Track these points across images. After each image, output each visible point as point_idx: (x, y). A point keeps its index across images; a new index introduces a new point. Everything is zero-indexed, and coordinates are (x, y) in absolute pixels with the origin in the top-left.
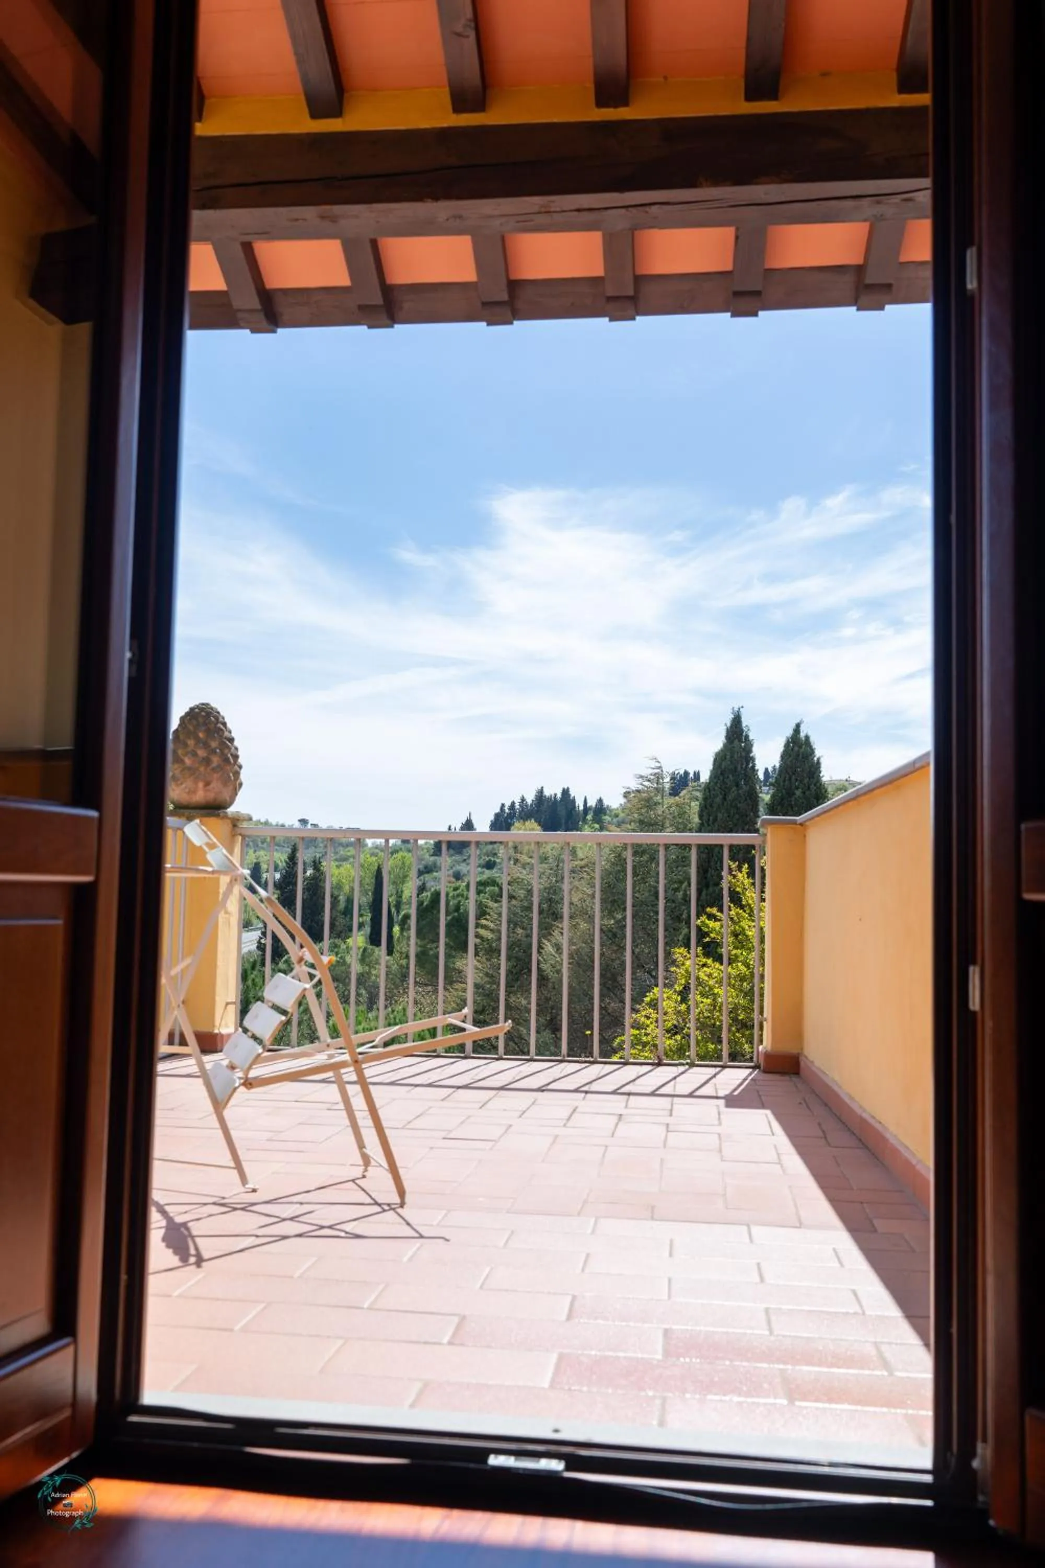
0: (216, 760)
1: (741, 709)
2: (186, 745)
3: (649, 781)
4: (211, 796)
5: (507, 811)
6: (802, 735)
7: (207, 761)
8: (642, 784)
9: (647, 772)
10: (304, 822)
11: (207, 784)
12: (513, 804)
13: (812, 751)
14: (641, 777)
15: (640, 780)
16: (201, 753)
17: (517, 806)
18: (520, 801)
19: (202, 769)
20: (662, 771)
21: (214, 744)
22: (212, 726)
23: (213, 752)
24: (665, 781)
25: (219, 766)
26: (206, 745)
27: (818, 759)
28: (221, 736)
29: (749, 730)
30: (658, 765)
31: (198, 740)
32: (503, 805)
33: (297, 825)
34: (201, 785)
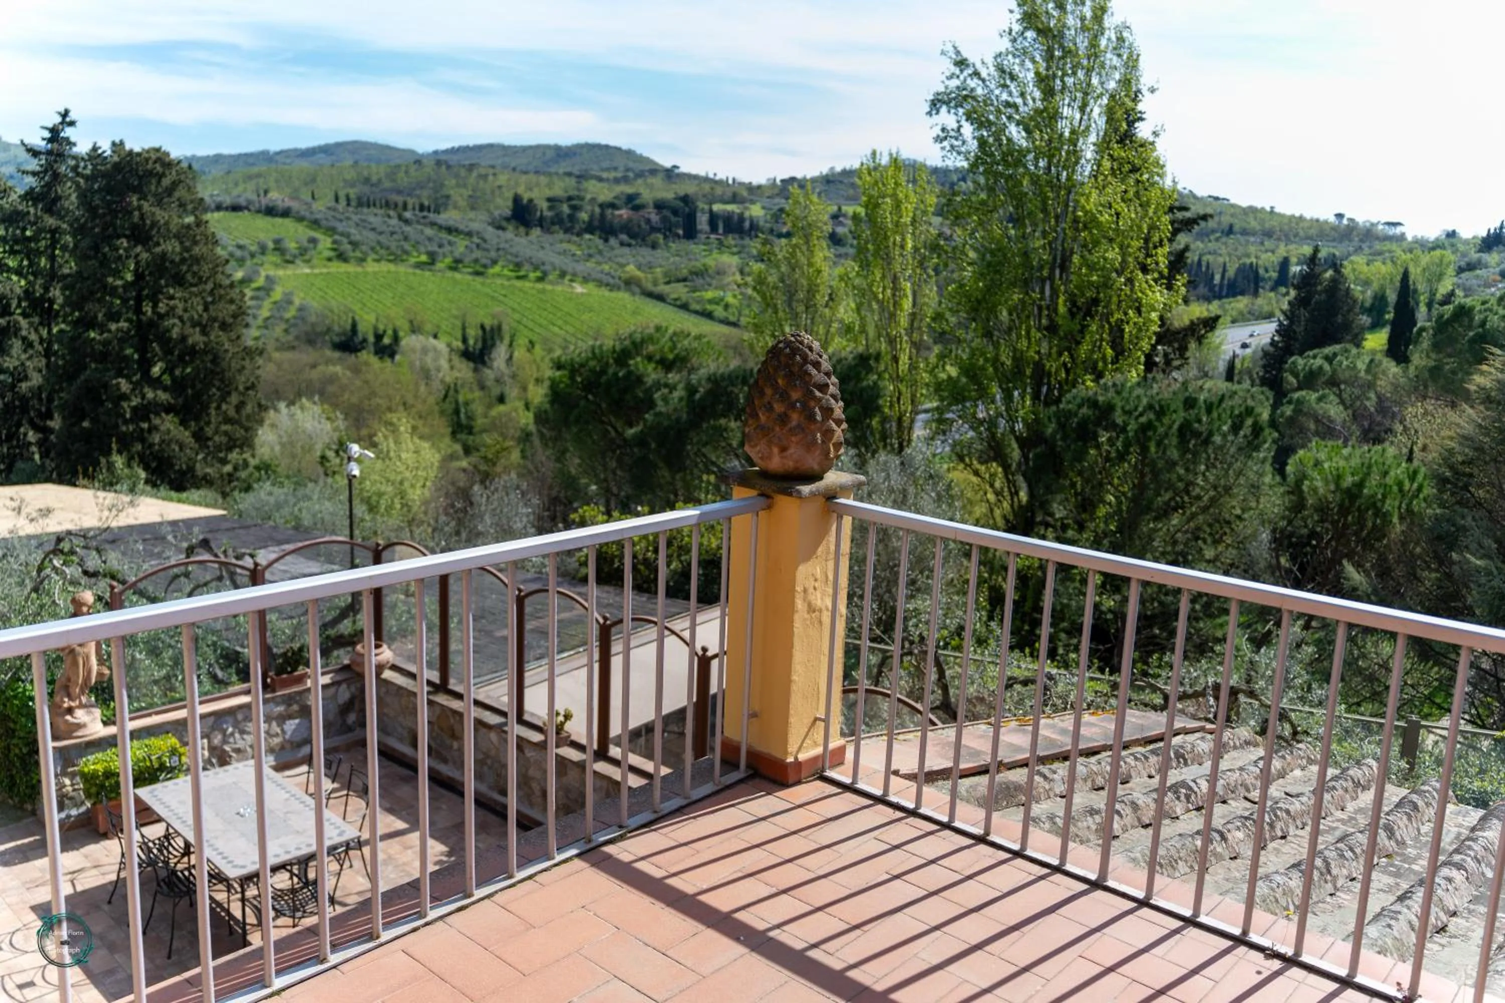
0: (795, 419)
2: (762, 394)
4: (790, 465)
7: (783, 419)
10: (1340, 216)
11: (783, 449)
16: (779, 408)
19: (777, 429)
21: (795, 395)
22: (796, 369)
23: (792, 406)
25: (799, 426)
26: (784, 396)
28: (807, 384)
31: (775, 386)
33: (1332, 219)
34: (776, 450)
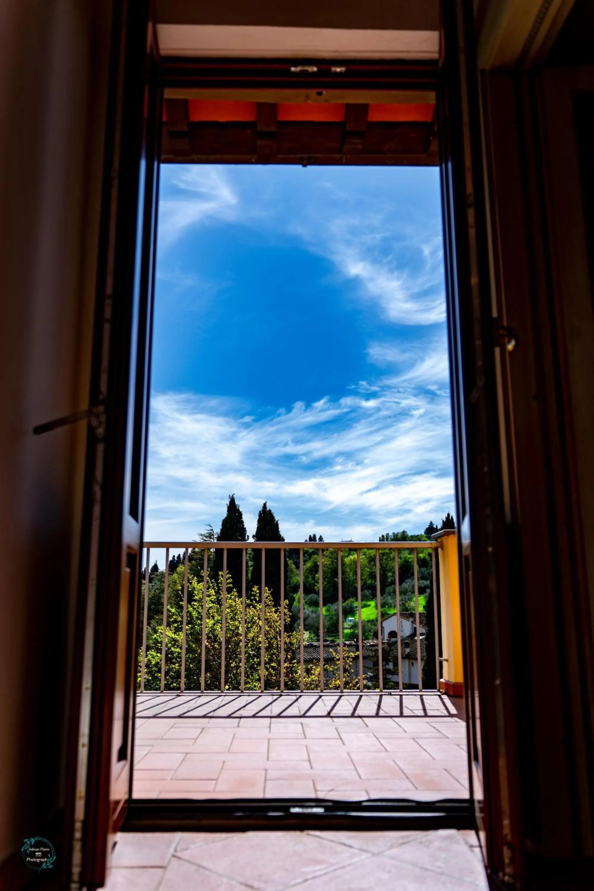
1: (234, 496)
3: (206, 537)
5: (176, 559)
6: (268, 509)
8: (203, 539)
9: (204, 532)
12: (179, 555)
13: (273, 518)
14: (201, 535)
15: (201, 537)
17: (182, 556)
18: (183, 554)
20: (213, 532)
24: (214, 537)
27: (277, 521)
29: (239, 506)
30: (211, 528)
32: (174, 556)
